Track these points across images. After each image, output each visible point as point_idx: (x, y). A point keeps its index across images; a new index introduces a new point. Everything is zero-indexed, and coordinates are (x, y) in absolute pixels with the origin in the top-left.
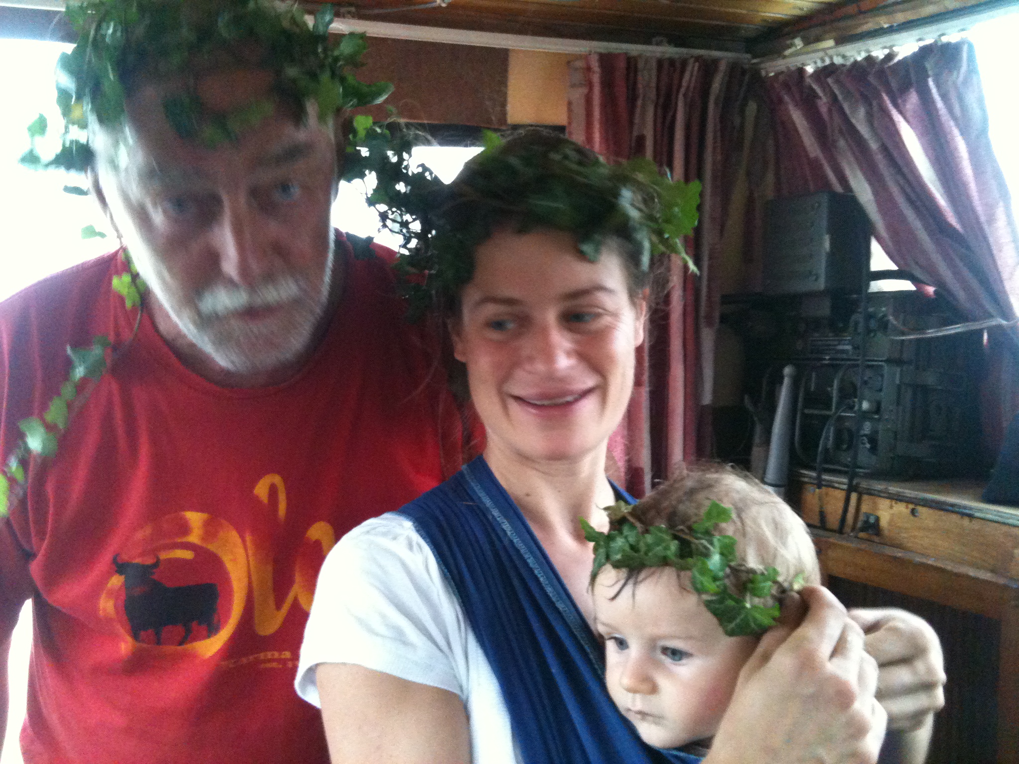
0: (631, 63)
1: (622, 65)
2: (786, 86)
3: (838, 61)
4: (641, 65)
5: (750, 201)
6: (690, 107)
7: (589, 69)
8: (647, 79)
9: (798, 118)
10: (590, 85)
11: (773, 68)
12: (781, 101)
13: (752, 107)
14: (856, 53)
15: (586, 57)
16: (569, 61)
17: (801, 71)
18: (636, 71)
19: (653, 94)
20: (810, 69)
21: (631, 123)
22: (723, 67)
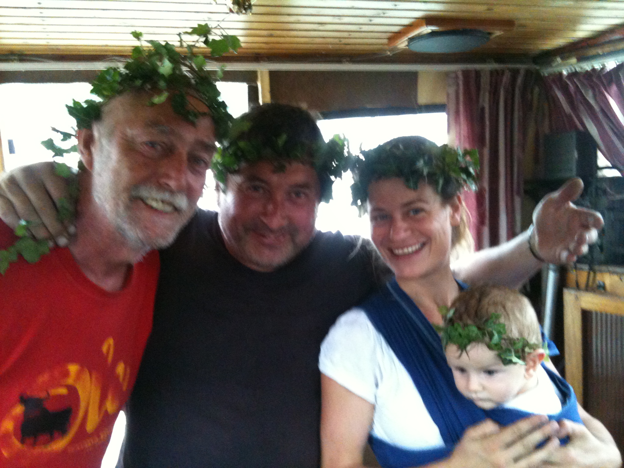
0: (478, 73)
1: (473, 75)
2: (554, 81)
3: (578, 69)
4: (482, 74)
5: (537, 134)
6: (506, 92)
7: (457, 77)
8: (485, 81)
9: (560, 95)
10: (458, 85)
11: (546, 72)
12: (551, 87)
13: (537, 90)
14: (587, 66)
15: (455, 72)
16: (447, 74)
17: (561, 74)
18: (480, 76)
19: (488, 87)
20: (565, 73)
21: (478, 101)
22: (522, 72)
